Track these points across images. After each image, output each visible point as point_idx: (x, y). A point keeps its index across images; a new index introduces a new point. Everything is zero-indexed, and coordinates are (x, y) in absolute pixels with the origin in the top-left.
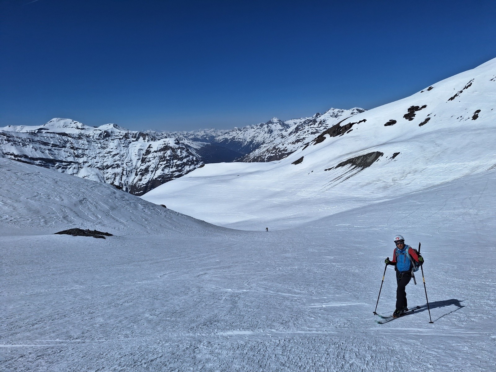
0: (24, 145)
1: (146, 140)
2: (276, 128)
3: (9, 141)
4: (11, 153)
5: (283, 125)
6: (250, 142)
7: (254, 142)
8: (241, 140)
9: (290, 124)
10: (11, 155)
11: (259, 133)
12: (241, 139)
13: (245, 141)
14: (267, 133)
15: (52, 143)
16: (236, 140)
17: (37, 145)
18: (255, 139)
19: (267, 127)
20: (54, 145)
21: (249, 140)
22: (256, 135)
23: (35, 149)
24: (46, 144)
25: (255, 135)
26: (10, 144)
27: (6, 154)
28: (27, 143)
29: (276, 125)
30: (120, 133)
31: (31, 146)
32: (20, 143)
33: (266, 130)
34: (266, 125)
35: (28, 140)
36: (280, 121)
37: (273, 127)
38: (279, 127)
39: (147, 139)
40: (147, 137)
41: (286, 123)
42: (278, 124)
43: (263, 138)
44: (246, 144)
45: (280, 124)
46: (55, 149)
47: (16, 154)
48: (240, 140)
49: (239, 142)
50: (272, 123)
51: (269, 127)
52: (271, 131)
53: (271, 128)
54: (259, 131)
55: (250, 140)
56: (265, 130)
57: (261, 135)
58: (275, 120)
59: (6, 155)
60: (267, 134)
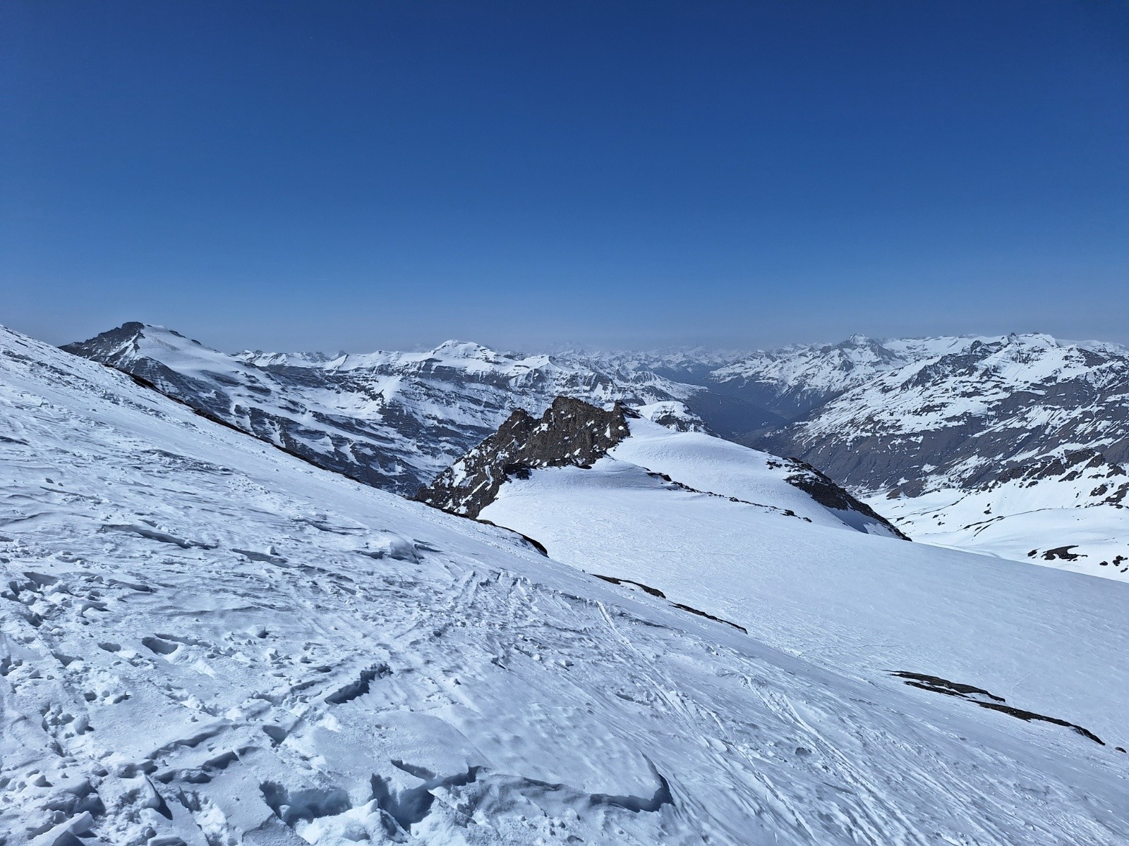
0: (448, 403)
1: (609, 391)
2: (862, 359)
3: (429, 396)
4: (433, 416)
5: (881, 352)
6: (795, 387)
7: (804, 389)
8: (775, 382)
9: (896, 349)
10: (434, 418)
11: (820, 368)
12: (773, 379)
13: (783, 385)
14: (838, 368)
15: (485, 400)
16: (762, 381)
17: (466, 404)
18: (808, 380)
19: (840, 355)
20: (488, 405)
21: (792, 382)
22: (810, 372)
23: (464, 410)
24: (477, 402)
25: (808, 372)
26: (431, 400)
27: (427, 417)
28: (452, 400)
29: (862, 350)
30: (561, 373)
31: (458, 405)
32: (442, 399)
33: (837, 361)
34: (837, 352)
35: (454, 395)
36: (872, 341)
37: (854, 356)
38: (870, 356)
39: (610, 388)
40: (610, 384)
41: (886, 346)
42: (868, 348)
43: (828, 379)
44: (785, 390)
45: (873, 350)
46: (489, 411)
47: (441, 418)
48: (770, 381)
49: (771, 385)
50: (852, 346)
51: (844, 356)
52: (848, 366)
53: (848, 357)
54: (820, 364)
55: (796, 383)
56: (833, 362)
57: (822, 373)
58: (861, 340)
59: (427, 419)
60: (839, 371)
